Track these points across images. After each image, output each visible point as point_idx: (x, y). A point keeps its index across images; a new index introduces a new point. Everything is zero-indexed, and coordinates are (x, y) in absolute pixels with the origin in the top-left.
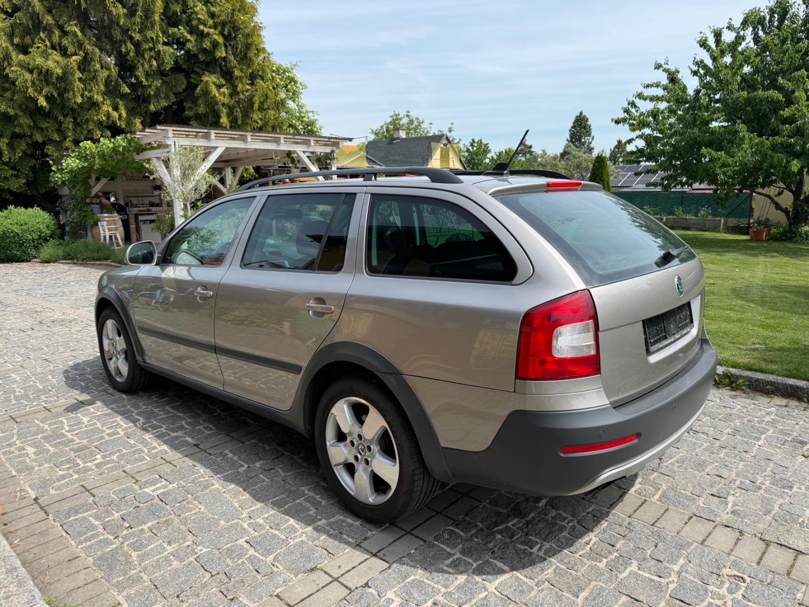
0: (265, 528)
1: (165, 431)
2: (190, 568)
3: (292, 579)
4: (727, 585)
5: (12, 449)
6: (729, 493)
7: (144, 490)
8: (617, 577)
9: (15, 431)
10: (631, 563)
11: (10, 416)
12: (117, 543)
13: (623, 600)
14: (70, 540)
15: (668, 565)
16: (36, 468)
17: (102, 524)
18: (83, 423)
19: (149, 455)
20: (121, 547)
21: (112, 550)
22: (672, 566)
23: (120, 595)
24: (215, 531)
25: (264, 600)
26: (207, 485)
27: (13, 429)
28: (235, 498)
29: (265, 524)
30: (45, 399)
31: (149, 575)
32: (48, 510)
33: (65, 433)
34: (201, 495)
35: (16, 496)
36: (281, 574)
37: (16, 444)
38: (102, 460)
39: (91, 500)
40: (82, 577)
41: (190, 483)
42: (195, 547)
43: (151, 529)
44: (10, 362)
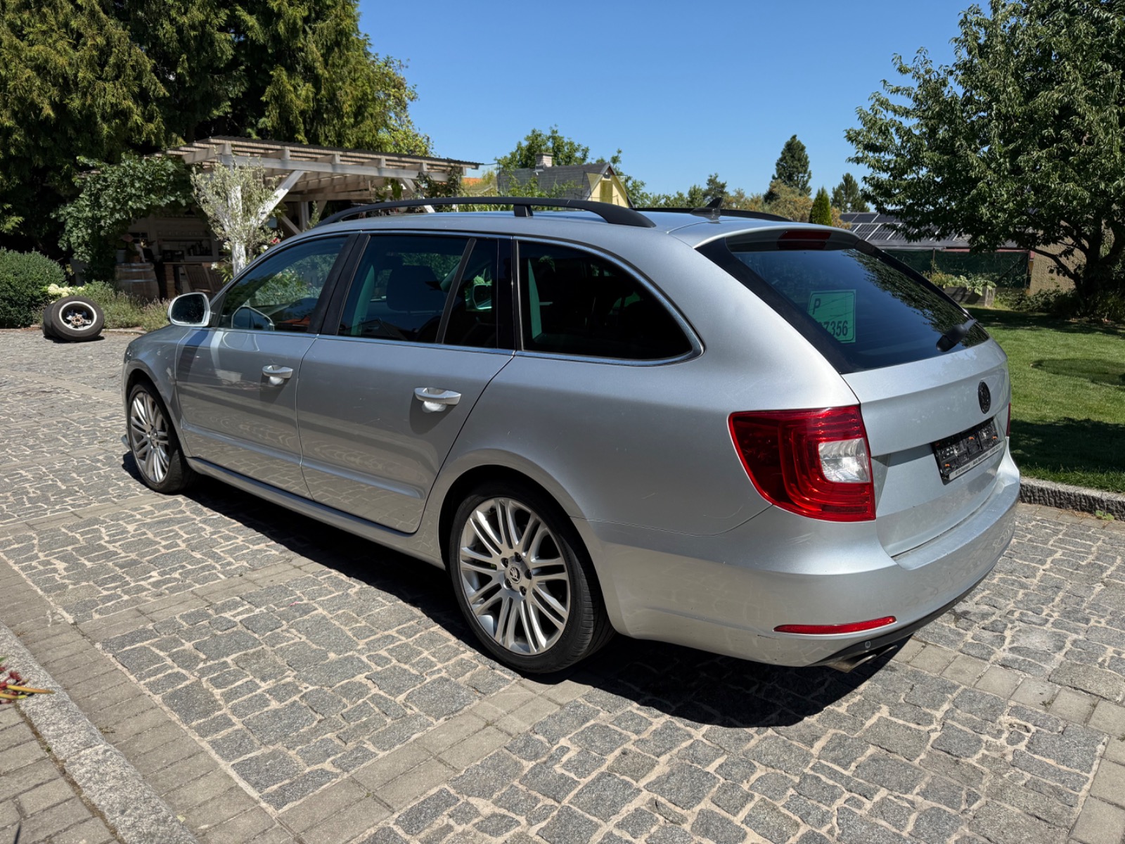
0: (391, 662)
1: (242, 543)
2: (294, 709)
3: (432, 723)
4: (1005, 735)
5: (34, 563)
6: (1006, 626)
7: (222, 615)
8: (863, 724)
9: (35, 542)
10: (880, 708)
11: (26, 523)
12: (192, 679)
13: (871, 750)
14: (128, 674)
15: (928, 711)
16: (70, 587)
17: (169, 656)
18: (128, 532)
19: (223, 573)
20: (198, 683)
21: (186, 687)
22: (933, 712)
23: (203, 740)
24: (323, 665)
25: (398, 746)
26: (306, 610)
27: (31, 538)
28: (346, 625)
29: (389, 657)
30: (72, 502)
31: (240, 716)
32: (94, 638)
33: (105, 544)
34: (300, 621)
35: (46, 621)
36: (416, 717)
37: (38, 558)
38: (160, 578)
39: (150, 626)
40: (149, 718)
41: (283, 607)
42: (297, 683)
43: (236, 662)
44: (15, 457)
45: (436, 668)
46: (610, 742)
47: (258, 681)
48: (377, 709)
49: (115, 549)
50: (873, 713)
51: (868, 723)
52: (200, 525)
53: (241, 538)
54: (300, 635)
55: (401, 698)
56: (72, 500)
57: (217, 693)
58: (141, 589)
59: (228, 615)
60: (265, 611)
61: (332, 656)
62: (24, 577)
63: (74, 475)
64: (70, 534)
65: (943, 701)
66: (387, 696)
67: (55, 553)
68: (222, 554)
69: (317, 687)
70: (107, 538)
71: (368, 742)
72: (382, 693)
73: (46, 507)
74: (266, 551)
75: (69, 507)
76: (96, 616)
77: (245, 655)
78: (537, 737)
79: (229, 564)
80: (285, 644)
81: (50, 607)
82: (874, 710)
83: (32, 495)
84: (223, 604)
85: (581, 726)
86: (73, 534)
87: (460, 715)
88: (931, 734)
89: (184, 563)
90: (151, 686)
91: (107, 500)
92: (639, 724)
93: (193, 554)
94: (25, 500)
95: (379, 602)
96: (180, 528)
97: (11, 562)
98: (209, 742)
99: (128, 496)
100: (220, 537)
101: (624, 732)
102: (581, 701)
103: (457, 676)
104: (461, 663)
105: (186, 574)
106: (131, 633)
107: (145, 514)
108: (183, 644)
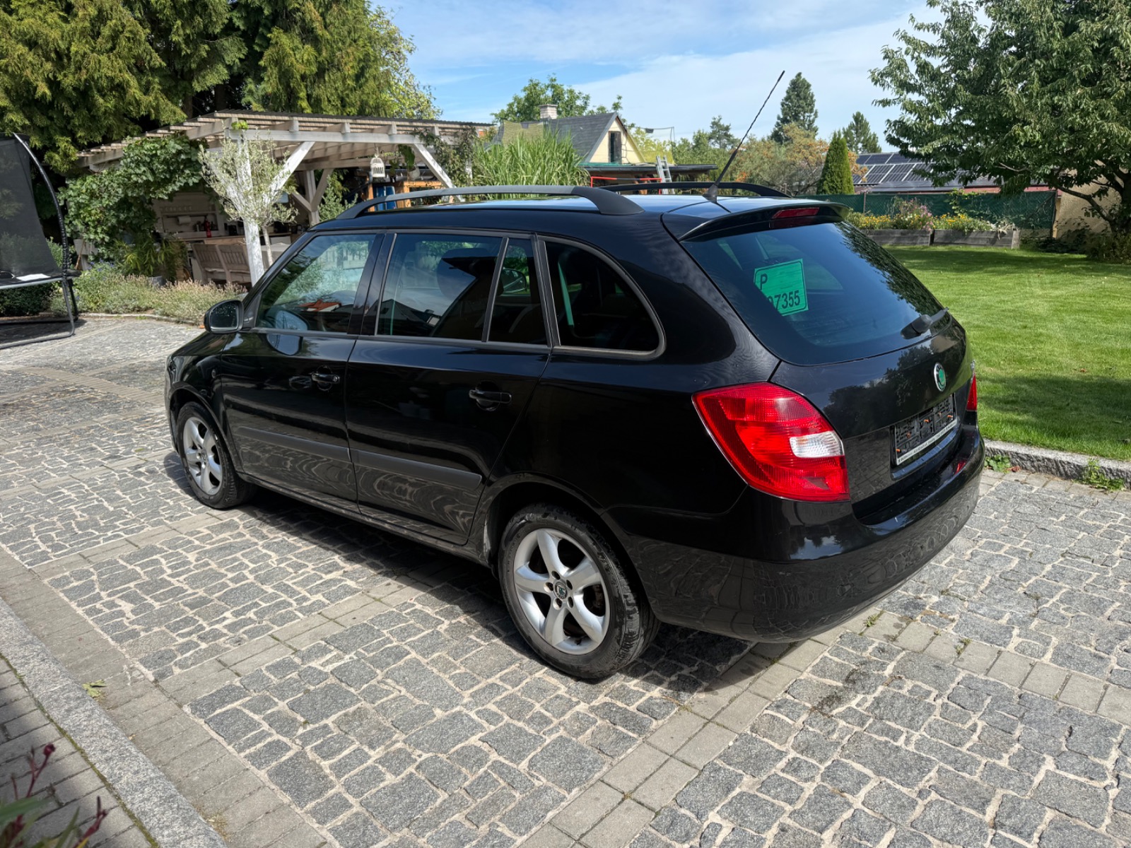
0: (503, 719)
2: (412, 783)
3: (564, 796)
5: (98, 606)
7: (310, 664)
8: (1032, 782)
9: (94, 577)
10: (1044, 759)
11: (80, 554)
12: (295, 749)
13: (1049, 815)
14: (225, 744)
15: (1097, 760)
16: (143, 634)
17: (264, 719)
18: (190, 563)
19: (300, 611)
20: (301, 754)
21: (291, 759)
22: (1102, 762)
23: (322, 829)
24: (431, 725)
25: (534, 829)
26: (399, 654)
27: (89, 574)
28: (445, 672)
29: (499, 712)
30: (122, 527)
31: (356, 796)
32: (180, 699)
33: (169, 579)
34: (395, 669)
35: (125, 680)
36: (546, 789)
37: (101, 598)
38: (235, 620)
39: (237, 682)
40: (259, 801)
41: (372, 651)
42: (410, 750)
43: (338, 723)
44: (54, 471)
45: (552, 726)
46: (764, 816)
47: (366, 749)
48: (501, 781)
49: (180, 585)
50: (1039, 766)
51: (1037, 779)
52: (265, 551)
53: (311, 566)
54: (397, 687)
55: (524, 765)
56: (123, 524)
57: (325, 764)
58: (217, 635)
59: (315, 664)
60: (355, 658)
61: (439, 713)
62: (91, 623)
63: (119, 492)
64: (130, 567)
65: (1109, 746)
66: (507, 762)
67: (118, 592)
68: (294, 587)
69: (430, 754)
70: (169, 571)
71: (501, 825)
72: (501, 759)
73: (97, 533)
74: (340, 581)
75: (121, 533)
76: (177, 671)
77: (346, 715)
78: (683, 811)
79: (305, 599)
80: (385, 699)
81: (125, 659)
82: (1039, 762)
83: (79, 519)
84: (309, 651)
85: (726, 795)
86: (132, 567)
87: (592, 785)
88: (1110, 792)
89: (257, 600)
90: (252, 758)
91: (160, 523)
92: (789, 790)
93: (264, 587)
94: (74, 525)
95: (473, 641)
96: (243, 555)
97: (73, 605)
98: (330, 830)
99: (180, 517)
100: (288, 565)
101: (775, 801)
102: (719, 763)
103: (577, 735)
104: (577, 717)
105: (261, 614)
106: (218, 691)
107: (202, 539)
108: (276, 704)
